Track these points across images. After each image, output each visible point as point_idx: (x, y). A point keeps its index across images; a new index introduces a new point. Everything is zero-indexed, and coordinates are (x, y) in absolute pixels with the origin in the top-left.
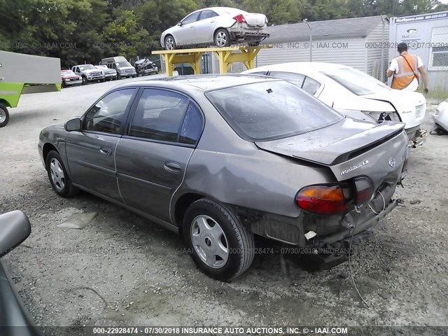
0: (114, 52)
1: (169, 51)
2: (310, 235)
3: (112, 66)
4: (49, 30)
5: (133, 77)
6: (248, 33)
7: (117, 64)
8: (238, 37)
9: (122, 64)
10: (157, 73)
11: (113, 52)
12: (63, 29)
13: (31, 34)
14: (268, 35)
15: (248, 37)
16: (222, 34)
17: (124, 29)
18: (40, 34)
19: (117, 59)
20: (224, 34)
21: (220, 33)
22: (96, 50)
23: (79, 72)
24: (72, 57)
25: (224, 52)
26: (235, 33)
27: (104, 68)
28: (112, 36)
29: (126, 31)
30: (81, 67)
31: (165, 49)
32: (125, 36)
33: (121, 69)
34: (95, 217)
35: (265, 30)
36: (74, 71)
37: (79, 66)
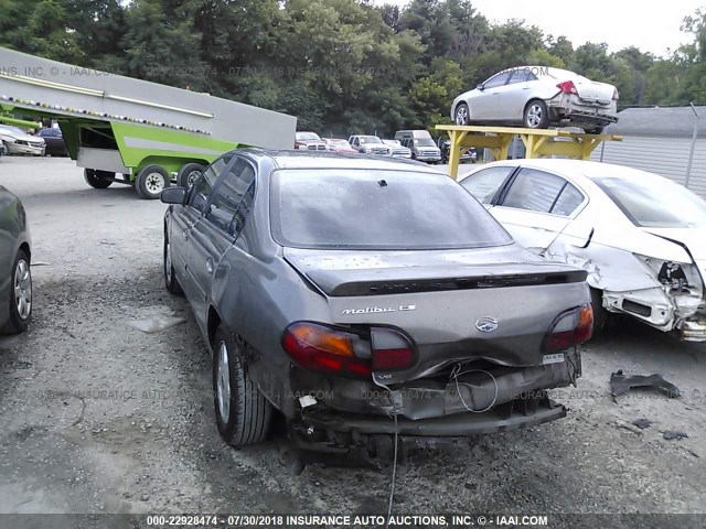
0: (420, 123)
1: (458, 128)
2: (307, 401)
3: (407, 143)
4: (333, 79)
5: (435, 162)
6: (577, 112)
7: (416, 142)
8: (562, 116)
9: (423, 142)
10: (473, 162)
11: (418, 123)
12: (351, 80)
13: (307, 83)
14: (615, 119)
15: (576, 119)
16: (537, 108)
17: (442, 90)
18: (320, 83)
19: (417, 134)
20: (540, 109)
21: (534, 107)
22: (394, 117)
23: (358, 145)
24: (358, 122)
25: (537, 137)
26: (558, 109)
27: (395, 145)
28: (422, 99)
29: (445, 93)
30: (362, 138)
31: (454, 123)
32: (441, 101)
33: (419, 149)
34: (179, 324)
35: (611, 111)
36: (351, 143)
37: (359, 136)
